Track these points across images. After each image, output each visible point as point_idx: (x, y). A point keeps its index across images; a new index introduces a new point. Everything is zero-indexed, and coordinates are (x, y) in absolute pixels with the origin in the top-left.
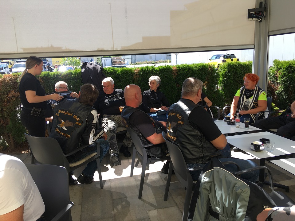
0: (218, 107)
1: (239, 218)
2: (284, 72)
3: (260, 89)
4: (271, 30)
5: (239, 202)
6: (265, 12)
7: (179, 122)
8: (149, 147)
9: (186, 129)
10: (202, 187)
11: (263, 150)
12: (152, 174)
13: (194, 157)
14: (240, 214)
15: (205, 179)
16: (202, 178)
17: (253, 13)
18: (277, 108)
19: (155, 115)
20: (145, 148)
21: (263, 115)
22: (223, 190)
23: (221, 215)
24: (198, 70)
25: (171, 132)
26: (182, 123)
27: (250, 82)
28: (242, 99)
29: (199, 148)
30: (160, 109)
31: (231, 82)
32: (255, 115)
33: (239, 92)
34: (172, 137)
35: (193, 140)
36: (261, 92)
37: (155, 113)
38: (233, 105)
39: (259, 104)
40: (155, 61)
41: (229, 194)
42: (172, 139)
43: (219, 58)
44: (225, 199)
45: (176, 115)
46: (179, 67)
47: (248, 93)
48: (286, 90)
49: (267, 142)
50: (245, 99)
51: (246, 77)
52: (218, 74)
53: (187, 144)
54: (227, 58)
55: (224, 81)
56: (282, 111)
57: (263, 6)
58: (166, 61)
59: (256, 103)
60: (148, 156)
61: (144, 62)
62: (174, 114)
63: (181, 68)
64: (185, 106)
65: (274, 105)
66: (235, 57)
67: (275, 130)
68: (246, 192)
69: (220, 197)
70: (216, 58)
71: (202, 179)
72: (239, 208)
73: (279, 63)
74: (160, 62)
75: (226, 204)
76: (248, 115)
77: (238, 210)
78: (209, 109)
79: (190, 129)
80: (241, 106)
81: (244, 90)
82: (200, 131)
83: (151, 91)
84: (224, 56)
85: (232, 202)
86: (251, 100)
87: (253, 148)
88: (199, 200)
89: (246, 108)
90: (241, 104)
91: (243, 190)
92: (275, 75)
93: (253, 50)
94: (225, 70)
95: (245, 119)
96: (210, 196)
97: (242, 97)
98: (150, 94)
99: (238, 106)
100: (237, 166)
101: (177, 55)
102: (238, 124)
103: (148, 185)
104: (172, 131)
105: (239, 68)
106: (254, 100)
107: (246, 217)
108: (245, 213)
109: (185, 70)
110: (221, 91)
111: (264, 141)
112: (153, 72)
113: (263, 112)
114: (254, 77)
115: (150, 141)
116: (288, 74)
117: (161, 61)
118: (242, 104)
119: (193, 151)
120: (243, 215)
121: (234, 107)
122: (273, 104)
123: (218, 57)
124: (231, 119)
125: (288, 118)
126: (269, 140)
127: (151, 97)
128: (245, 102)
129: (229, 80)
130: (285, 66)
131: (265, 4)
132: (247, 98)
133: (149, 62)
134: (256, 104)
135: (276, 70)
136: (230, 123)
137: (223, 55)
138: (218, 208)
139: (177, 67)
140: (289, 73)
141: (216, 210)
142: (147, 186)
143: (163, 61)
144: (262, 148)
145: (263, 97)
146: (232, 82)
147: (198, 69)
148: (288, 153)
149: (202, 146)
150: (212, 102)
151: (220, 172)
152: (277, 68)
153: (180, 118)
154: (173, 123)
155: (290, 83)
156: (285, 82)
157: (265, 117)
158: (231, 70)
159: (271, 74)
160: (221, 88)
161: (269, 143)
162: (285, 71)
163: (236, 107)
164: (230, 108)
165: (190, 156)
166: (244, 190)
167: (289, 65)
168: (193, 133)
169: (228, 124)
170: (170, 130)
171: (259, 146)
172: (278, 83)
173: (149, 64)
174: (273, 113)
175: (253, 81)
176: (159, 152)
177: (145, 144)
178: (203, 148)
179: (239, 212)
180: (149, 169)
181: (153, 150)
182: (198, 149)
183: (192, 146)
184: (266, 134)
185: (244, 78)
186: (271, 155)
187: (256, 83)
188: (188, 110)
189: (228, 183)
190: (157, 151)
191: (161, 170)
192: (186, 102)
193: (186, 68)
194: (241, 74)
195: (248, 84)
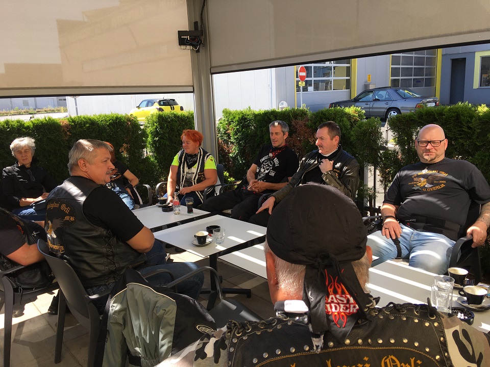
0: (147, 186)
1: (163, 354)
2: (236, 126)
3: (205, 153)
4: (213, 65)
5: (162, 330)
6: (202, 38)
7: (67, 218)
8: (16, 271)
9: (81, 228)
10: (111, 321)
11: (211, 242)
12: (30, 320)
13: (99, 274)
14: (165, 348)
15: (114, 306)
16: (111, 306)
17: (186, 37)
18: (232, 179)
19: (32, 210)
20: (7, 275)
21: (214, 191)
22: (140, 317)
23: (143, 357)
24: (108, 126)
25: (53, 239)
26: (72, 219)
27: (191, 143)
28: (182, 170)
29: (107, 256)
30: (40, 198)
31: (166, 143)
32: (202, 192)
33: (176, 158)
34: (56, 247)
35: (94, 245)
36: (207, 158)
37: (31, 207)
38: (169, 179)
39: (207, 175)
40: (35, 109)
41: (149, 322)
42: (57, 251)
43: (152, 105)
44: (144, 332)
45: (60, 206)
46: (73, 121)
47: (190, 159)
48: (242, 152)
49: (215, 231)
50: (186, 169)
51: (185, 135)
52: (144, 131)
53: (85, 255)
54: (165, 104)
55: (154, 142)
56: (238, 183)
57: (199, 29)
58: (58, 109)
59: (202, 173)
60: (16, 290)
61: (12, 112)
62: (57, 205)
63: (78, 122)
64: (76, 188)
65: (228, 174)
66: (176, 104)
67: (229, 211)
68: (170, 312)
69: (138, 329)
70: (147, 106)
71: (111, 309)
72: (162, 340)
73: (230, 113)
74: (45, 111)
75: (146, 338)
76: (192, 194)
77: (161, 343)
78: (134, 189)
79: (87, 227)
80: (182, 181)
81: (184, 155)
82: (106, 226)
83: (18, 167)
84: (160, 101)
85: (153, 333)
86: (194, 169)
87: (196, 242)
88: (108, 345)
89: (189, 183)
90: (181, 177)
91: (165, 310)
92: (226, 131)
93: (192, 94)
94: (155, 124)
95: (187, 201)
96: (125, 333)
97: (182, 166)
98: (17, 172)
99: (177, 181)
100: (171, 275)
101: (75, 99)
102: (177, 209)
103: (23, 343)
104: (55, 236)
105: (176, 121)
106: (199, 170)
107: (172, 350)
108: (171, 344)
109: (85, 125)
110: (152, 160)
111: (212, 229)
112: (20, 130)
113: (214, 187)
114: (196, 135)
115: (15, 260)
116: (242, 130)
117: (49, 109)
118: (183, 177)
119: (97, 264)
120: (168, 348)
121: (172, 182)
122: (226, 174)
123: (150, 103)
124: (168, 201)
125: (244, 191)
126: (219, 227)
127: (20, 178)
128: (187, 173)
129: (162, 140)
130: (237, 119)
131: (201, 26)
132: (190, 167)
133: (23, 111)
134: (201, 177)
135: (226, 124)
136: (167, 209)
137: (158, 101)
138: (137, 349)
139: (70, 121)
140: (243, 127)
141: (136, 352)
142: (21, 346)
143: (53, 109)
144: (209, 240)
145: (210, 164)
146: (168, 143)
147: (108, 123)
148: (242, 241)
149: (112, 252)
150: (138, 177)
151: (135, 291)
152: (228, 121)
153: (67, 210)
154: (55, 221)
155: (245, 141)
156: (240, 141)
157: (216, 194)
158: (164, 125)
159: (221, 129)
160: (151, 154)
161: (219, 231)
162: (238, 125)
163: (175, 183)
164: (166, 184)
165: (91, 274)
166: (167, 310)
167: (243, 116)
168: (95, 234)
169: (164, 211)
170: (51, 236)
171: (205, 238)
172: (232, 143)
173: (23, 114)
174: (226, 187)
175: (195, 141)
176: (38, 278)
177: (7, 269)
178: (113, 256)
179: (163, 346)
180: (23, 314)
181: (24, 277)
182: (105, 260)
183: (94, 256)
184: (216, 219)
185: (182, 136)
186: (221, 248)
187: (200, 145)
188: (82, 196)
189: (147, 303)
190: (35, 277)
191: (49, 310)
192: (79, 181)
193: (86, 123)
194: (179, 130)
195: (189, 146)
